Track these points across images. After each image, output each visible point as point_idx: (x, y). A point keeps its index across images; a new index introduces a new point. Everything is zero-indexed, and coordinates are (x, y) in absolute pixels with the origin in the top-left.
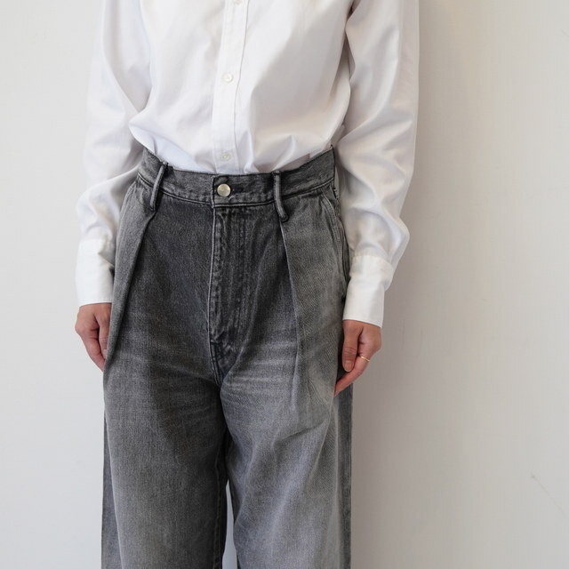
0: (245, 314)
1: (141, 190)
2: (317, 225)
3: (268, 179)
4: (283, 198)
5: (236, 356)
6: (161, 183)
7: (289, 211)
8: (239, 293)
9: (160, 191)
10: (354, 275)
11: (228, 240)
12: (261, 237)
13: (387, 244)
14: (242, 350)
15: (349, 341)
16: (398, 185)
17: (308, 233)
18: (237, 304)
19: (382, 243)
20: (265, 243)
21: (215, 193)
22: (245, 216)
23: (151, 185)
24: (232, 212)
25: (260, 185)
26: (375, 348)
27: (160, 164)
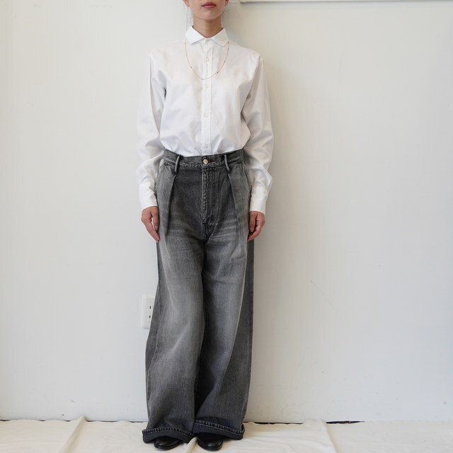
0: (217, 209)
1: (169, 167)
2: (241, 174)
3: (222, 156)
4: (228, 163)
5: (214, 227)
6: (179, 163)
7: (231, 169)
8: (214, 201)
9: (179, 165)
10: (252, 195)
11: (209, 180)
12: (221, 179)
13: (265, 183)
14: (216, 224)
15: (252, 220)
16: (268, 160)
17: (239, 177)
18: (214, 206)
19: (263, 182)
20: (223, 181)
21: (203, 163)
22: (214, 171)
23: (174, 164)
24: (210, 170)
25: (220, 159)
26: (263, 223)
27: (177, 155)
